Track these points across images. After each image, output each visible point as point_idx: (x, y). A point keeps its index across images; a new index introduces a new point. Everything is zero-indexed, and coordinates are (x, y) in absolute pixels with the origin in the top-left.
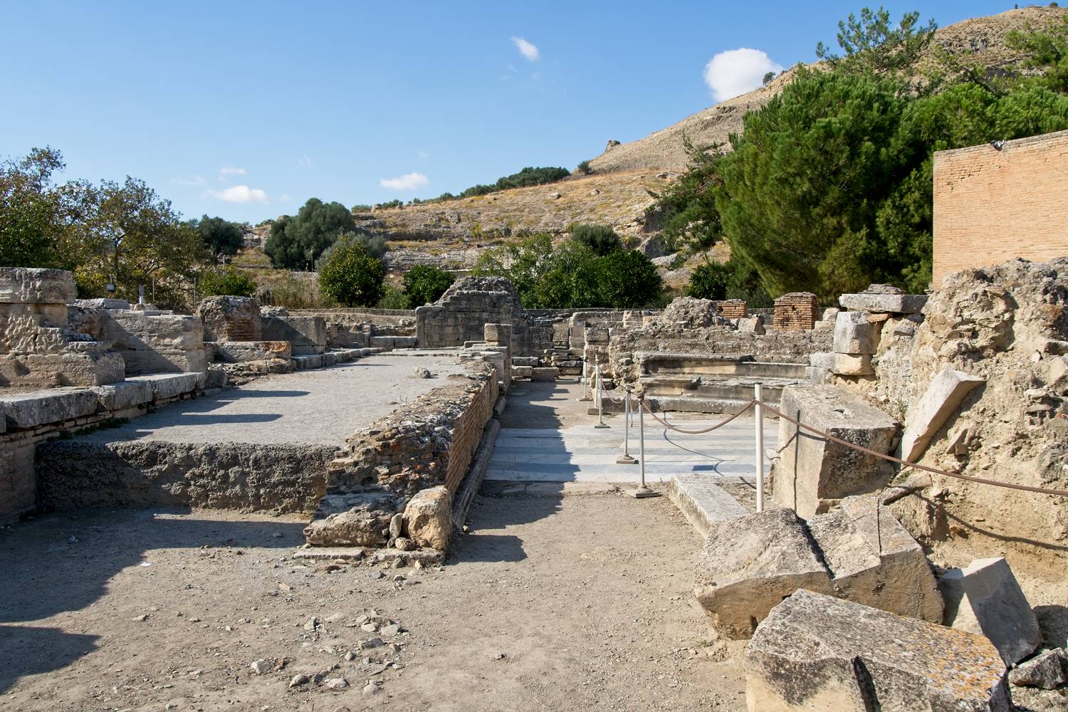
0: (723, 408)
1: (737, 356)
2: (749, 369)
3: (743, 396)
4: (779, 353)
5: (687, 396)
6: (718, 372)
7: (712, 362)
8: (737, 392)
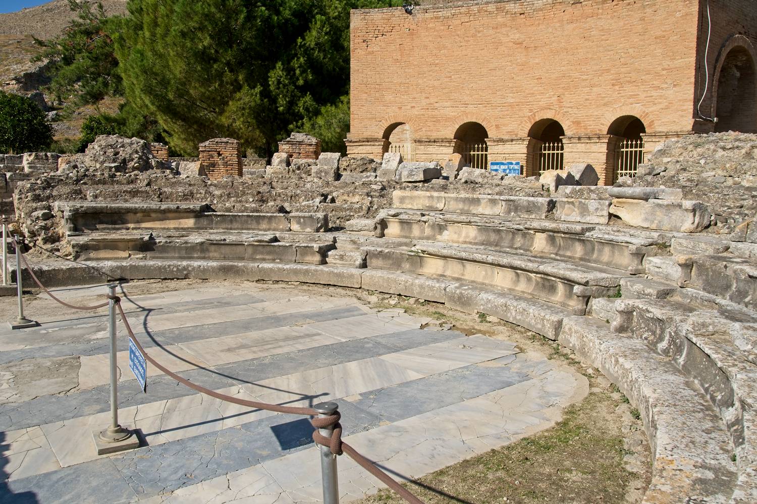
0: (189, 272)
1: (196, 205)
2: (212, 221)
3: (211, 254)
4: (240, 201)
5: (136, 259)
6: (172, 226)
7: (164, 215)
8: (202, 251)
